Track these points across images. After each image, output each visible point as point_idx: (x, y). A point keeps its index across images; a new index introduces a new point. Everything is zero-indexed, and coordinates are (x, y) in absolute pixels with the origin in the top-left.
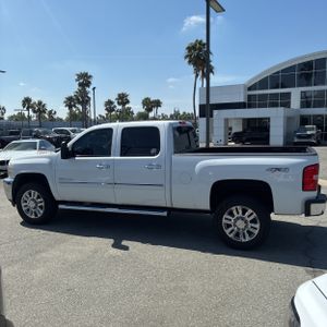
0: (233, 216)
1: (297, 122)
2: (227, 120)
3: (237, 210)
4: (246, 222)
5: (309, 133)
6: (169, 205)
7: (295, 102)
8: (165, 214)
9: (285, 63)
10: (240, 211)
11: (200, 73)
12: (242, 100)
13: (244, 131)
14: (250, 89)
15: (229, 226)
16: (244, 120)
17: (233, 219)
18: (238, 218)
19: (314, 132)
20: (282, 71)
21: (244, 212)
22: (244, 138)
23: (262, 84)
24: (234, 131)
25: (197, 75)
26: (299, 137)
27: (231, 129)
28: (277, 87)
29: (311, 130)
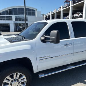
26: (18, 29)
29: (21, 27)
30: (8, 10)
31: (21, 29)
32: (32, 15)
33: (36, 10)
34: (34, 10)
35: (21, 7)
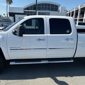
30: (32, 6)
32: (55, 11)
33: (60, 5)
34: (58, 6)
35: (44, 3)
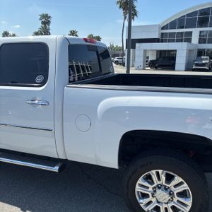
0: (152, 183)
1: (195, 53)
2: (145, 51)
3: (158, 175)
4: (171, 194)
5: (204, 62)
6: (62, 157)
7: (195, 39)
8: (56, 169)
9: (189, 9)
10: (163, 178)
11: (127, 16)
12: (157, 37)
13: (157, 60)
14: (163, 28)
15: (144, 196)
16: (157, 51)
17: (151, 187)
18: (159, 187)
19: (208, 61)
20: (187, 15)
21: (169, 178)
22: (157, 65)
23: (172, 25)
24: (150, 59)
25: (125, 17)
26: (197, 65)
27: (148, 57)
28: (183, 28)
29: (205, 60)
31: (204, 64)
